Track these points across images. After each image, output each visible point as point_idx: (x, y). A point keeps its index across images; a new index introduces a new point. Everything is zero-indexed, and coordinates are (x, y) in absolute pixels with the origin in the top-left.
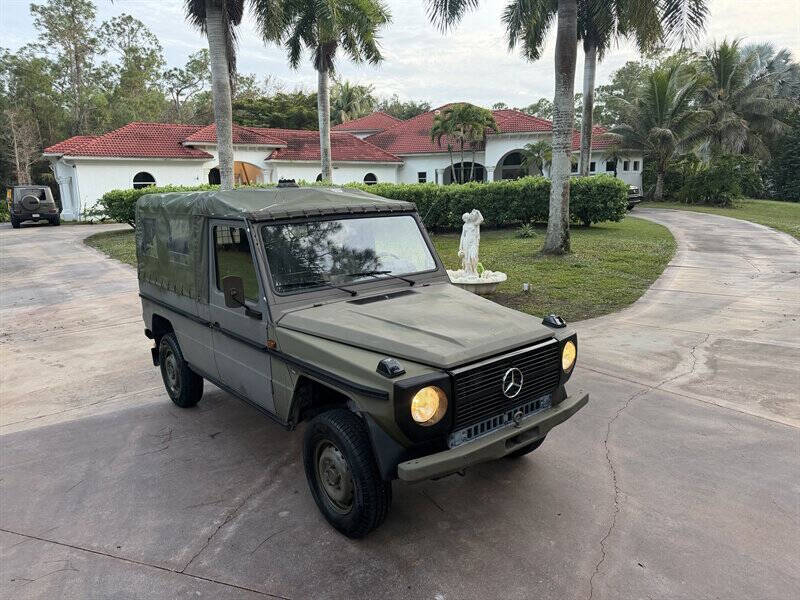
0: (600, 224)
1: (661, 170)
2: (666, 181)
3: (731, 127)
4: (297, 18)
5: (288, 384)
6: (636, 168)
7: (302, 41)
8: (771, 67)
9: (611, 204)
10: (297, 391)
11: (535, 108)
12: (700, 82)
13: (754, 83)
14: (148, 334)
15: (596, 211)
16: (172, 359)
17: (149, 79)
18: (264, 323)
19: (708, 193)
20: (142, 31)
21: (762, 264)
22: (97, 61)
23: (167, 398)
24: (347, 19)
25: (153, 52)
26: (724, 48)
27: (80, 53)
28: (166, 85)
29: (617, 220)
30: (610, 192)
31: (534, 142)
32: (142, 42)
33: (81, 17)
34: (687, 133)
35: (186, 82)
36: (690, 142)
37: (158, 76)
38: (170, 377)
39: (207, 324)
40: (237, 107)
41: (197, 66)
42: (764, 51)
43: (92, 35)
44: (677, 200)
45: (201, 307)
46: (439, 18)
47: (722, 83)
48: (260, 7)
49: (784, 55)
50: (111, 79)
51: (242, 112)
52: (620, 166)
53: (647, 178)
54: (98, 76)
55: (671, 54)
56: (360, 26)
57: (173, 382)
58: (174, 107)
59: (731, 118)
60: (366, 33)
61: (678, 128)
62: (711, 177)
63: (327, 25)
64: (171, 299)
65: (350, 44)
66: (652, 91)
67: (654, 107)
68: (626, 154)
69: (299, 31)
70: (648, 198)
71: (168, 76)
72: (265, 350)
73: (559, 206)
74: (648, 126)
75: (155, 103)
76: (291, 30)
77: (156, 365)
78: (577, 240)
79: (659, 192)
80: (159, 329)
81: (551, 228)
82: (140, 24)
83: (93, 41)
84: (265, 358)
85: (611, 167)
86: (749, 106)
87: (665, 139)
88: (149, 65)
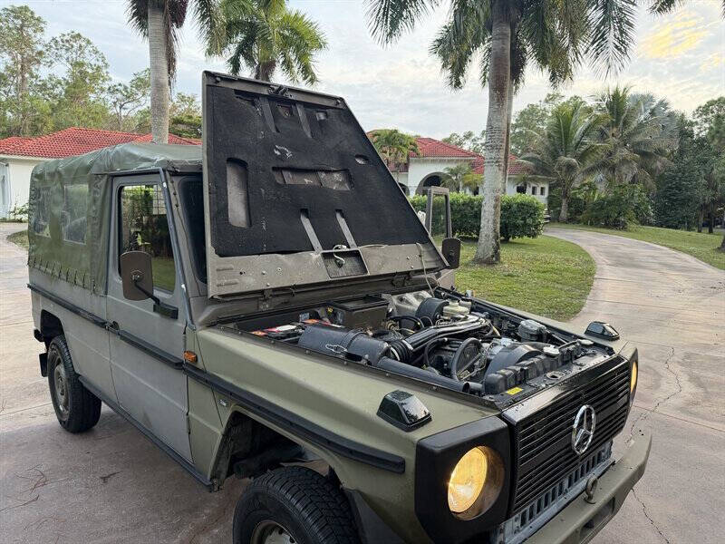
0: (517, 239)
1: (565, 196)
2: (569, 205)
3: (624, 161)
4: (240, 38)
5: (213, 422)
6: (542, 193)
7: (242, 60)
8: (652, 113)
9: (529, 221)
10: (226, 435)
11: (448, 140)
12: (598, 120)
13: (641, 125)
14: (38, 335)
15: (516, 227)
16: (61, 369)
17: (93, 92)
18: (180, 324)
19: (607, 217)
20: (89, 48)
21: (680, 280)
22: (43, 72)
23: (54, 419)
24: (286, 42)
25: (99, 68)
26: (616, 93)
27: (27, 63)
28: (110, 99)
29: (534, 235)
30: (528, 210)
31: (453, 166)
32: (90, 59)
33: (30, 31)
34: (589, 164)
35: (129, 97)
36: (591, 171)
37: (102, 90)
38: (59, 392)
39: (102, 324)
40: (177, 122)
41: (140, 83)
42: (647, 99)
43: (40, 48)
44: (579, 222)
45: (96, 300)
46: (380, 32)
47: (615, 124)
48: (203, 17)
49: (663, 104)
50: (57, 91)
51: (181, 127)
52: (529, 190)
53: (552, 202)
54: (43, 87)
55: (565, 100)
56: (298, 48)
57: (62, 399)
58: (117, 120)
59: (625, 152)
60: (303, 56)
61: (582, 158)
62: (610, 203)
63: (267, 44)
64: (63, 290)
65: (287, 65)
66: (558, 126)
67: (560, 138)
68: (533, 180)
69: (240, 51)
70: (555, 219)
71: (112, 91)
72: (179, 365)
73: (491, 218)
74: (555, 155)
75: (98, 114)
76: (232, 50)
77: (44, 374)
78: (505, 252)
79: (564, 214)
80: (49, 330)
81: (482, 239)
82: (89, 42)
83: (40, 53)
84: (180, 379)
85: (521, 190)
86: (639, 144)
87: (570, 167)
88: (94, 78)
